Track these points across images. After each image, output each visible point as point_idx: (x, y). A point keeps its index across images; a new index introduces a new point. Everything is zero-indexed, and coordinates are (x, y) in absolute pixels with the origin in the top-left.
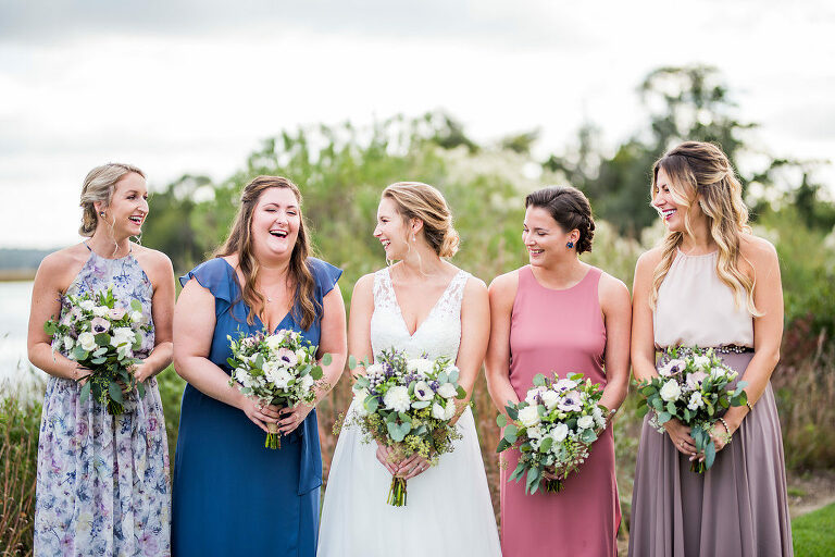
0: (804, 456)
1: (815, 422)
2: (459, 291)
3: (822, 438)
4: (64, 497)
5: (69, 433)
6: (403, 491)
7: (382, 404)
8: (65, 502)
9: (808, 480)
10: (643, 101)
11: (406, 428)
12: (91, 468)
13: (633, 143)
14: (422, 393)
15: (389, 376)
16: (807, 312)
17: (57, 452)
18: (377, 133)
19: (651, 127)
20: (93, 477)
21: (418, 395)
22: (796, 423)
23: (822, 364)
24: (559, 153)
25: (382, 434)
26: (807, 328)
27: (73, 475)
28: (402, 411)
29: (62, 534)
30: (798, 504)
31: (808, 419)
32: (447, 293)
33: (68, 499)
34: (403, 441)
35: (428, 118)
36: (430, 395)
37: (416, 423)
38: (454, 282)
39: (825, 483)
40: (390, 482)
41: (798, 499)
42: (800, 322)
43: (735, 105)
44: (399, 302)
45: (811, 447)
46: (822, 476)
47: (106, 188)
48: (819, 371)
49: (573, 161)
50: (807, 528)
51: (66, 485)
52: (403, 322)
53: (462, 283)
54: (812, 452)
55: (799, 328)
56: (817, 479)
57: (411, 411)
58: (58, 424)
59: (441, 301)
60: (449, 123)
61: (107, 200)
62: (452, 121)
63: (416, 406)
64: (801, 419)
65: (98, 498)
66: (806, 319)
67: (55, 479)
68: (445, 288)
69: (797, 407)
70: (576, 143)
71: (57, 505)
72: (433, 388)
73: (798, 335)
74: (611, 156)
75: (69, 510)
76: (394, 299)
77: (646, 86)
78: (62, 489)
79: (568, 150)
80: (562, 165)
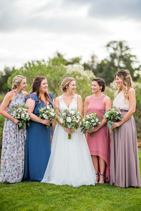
2: (76, 98)
4: (13, 142)
5: (14, 129)
6: (71, 136)
7: (66, 121)
8: (13, 143)
10: (108, 50)
11: (71, 125)
12: (17, 136)
13: (106, 60)
14: (74, 118)
15: (67, 115)
17: (11, 133)
20: (18, 138)
21: (73, 119)
25: (66, 126)
27: (15, 137)
28: (70, 122)
29: (13, 149)
32: (74, 98)
33: (14, 142)
34: (71, 128)
36: (75, 118)
37: (73, 124)
38: (75, 96)
40: (68, 135)
44: (65, 102)
47: (19, 82)
49: (90, 64)
51: (13, 139)
52: (66, 105)
53: (76, 96)
57: (72, 122)
58: (11, 127)
59: (73, 100)
61: (19, 85)
63: (73, 121)
65: (19, 142)
67: (11, 138)
68: (73, 98)
71: (11, 143)
72: (76, 117)
75: (14, 144)
76: (63, 101)
77: (108, 45)
78: (12, 140)
79: (89, 61)
80: (87, 65)
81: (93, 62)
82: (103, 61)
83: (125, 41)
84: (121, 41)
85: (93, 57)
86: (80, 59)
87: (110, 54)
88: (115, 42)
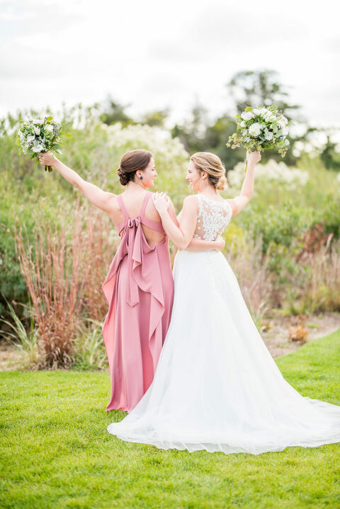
0: (318, 305)
1: (326, 285)
3: (330, 294)
9: (321, 319)
10: (231, 92)
13: (226, 117)
16: (322, 220)
18: (65, 116)
19: (236, 108)
22: (315, 286)
23: (330, 251)
24: (181, 124)
26: (322, 230)
30: (315, 333)
31: (321, 282)
35: (96, 106)
39: (331, 320)
41: (315, 330)
42: (317, 226)
43: (286, 94)
45: (323, 300)
46: (330, 316)
48: (328, 256)
49: (189, 128)
50: (318, 346)
54: (324, 303)
55: (317, 230)
56: (327, 318)
60: (114, 106)
62: (116, 103)
64: (317, 283)
66: (321, 225)
69: (314, 276)
70: (191, 118)
73: (317, 234)
74: (212, 125)
77: (233, 83)
79: (186, 122)
80: (182, 131)
81: (196, 121)
82: (219, 120)
83: (272, 72)
84: (263, 71)
85: (196, 112)
86: (165, 117)
87: (236, 105)
88: (249, 74)
